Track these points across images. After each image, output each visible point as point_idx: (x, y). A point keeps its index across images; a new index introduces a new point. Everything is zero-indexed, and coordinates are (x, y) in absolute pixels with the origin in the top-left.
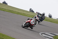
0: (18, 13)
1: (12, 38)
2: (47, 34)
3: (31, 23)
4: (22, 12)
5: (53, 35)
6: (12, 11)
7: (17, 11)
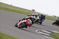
0: (14, 11)
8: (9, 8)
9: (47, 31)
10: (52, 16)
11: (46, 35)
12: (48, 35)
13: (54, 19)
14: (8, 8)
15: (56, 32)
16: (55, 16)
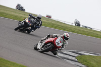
0: (16, 18)
1: (4, 60)
3: (56, 44)
8: (8, 12)
9: (72, 52)
11: (71, 60)
12: (74, 59)
14: (5, 13)
15: (87, 54)
16: (86, 27)
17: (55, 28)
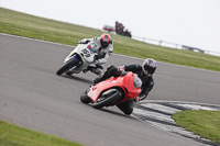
0: (37, 34)
2: (149, 106)
4: (50, 29)
5: (172, 111)
6: (14, 26)
7: (30, 25)
8: (19, 23)
10: (180, 48)
11: (161, 122)
12: (169, 119)
13: (186, 58)
15: (197, 107)
16: (191, 49)
17: (125, 53)
